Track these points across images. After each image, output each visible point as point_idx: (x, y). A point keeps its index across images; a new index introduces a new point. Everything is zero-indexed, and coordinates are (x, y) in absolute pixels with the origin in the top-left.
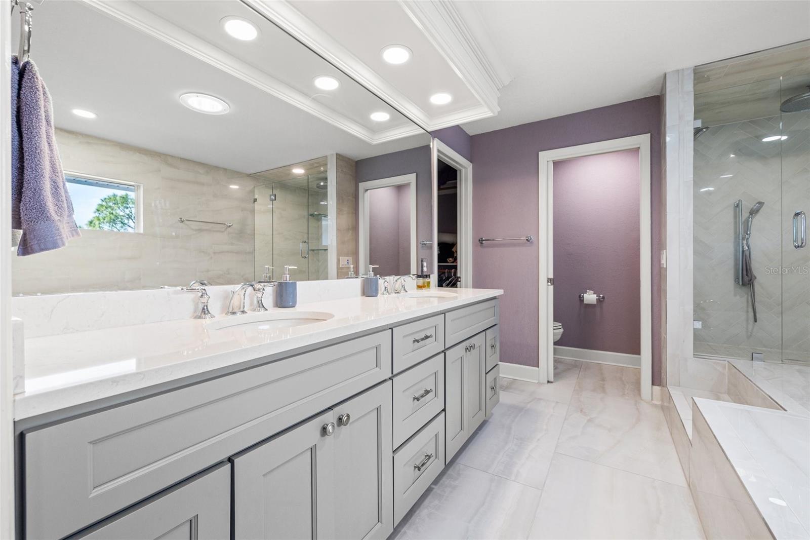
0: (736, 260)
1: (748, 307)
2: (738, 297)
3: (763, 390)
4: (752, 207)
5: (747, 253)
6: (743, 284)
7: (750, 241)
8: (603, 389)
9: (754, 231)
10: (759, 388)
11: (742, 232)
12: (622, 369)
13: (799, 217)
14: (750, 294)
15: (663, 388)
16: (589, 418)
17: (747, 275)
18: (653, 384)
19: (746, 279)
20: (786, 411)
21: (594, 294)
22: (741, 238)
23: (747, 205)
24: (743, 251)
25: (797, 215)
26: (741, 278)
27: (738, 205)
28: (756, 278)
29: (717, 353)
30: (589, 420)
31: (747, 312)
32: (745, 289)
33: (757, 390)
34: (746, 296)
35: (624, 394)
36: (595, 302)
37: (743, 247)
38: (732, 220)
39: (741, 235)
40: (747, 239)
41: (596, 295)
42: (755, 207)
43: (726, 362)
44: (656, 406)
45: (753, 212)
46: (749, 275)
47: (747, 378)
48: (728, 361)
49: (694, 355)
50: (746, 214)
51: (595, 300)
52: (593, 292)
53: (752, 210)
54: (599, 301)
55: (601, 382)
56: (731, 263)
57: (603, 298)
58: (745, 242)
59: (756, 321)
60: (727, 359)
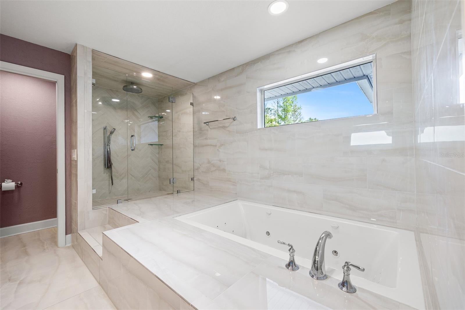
0: (104, 155)
1: (109, 178)
2: (105, 174)
3: (128, 216)
4: (111, 130)
5: (109, 152)
6: (108, 168)
7: (110, 146)
8: (26, 253)
9: (112, 142)
10: (126, 216)
11: (107, 142)
12: (38, 233)
13: (133, 137)
14: (110, 172)
15: (73, 234)
16: (18, 282)
17: (109, 163)
18: (66, 234)
19: (109, 165)
20: (138, 222)
21: (12, 182)
22: (107, 145)
23: (109, 129)
24: (108, 151)
25: (132, 136)
26: (107, 165)
27: (105, 128)
28: (112, 164)
29: (103, 204)
30: (20, 284)
31: (109, 180)
32: (108, 170)
33: (125, 217)
34: (108, 173)
35: (44, 249)
36: (14, 189)
37: (107, 149)
38: (103, 135)
39: (107, 143)
40: (109, 145)
41: (14, 183)
42: (112, 131)
43: (108, 208)
44: (68, 247)
45: (111, 133)
46: (110, 163)
47: (120, 213)
48: (108, 207)
49: (93, 208)
50: (108, 134)
51: (14, 186)
52: (12, 181)
53: (111, 132)
54: (17, 187)
55: (23, 249)
56: (102, 157)
57: (21, 184)
58: (108, 147)
59: (113, 185)
60: (108, 206)
